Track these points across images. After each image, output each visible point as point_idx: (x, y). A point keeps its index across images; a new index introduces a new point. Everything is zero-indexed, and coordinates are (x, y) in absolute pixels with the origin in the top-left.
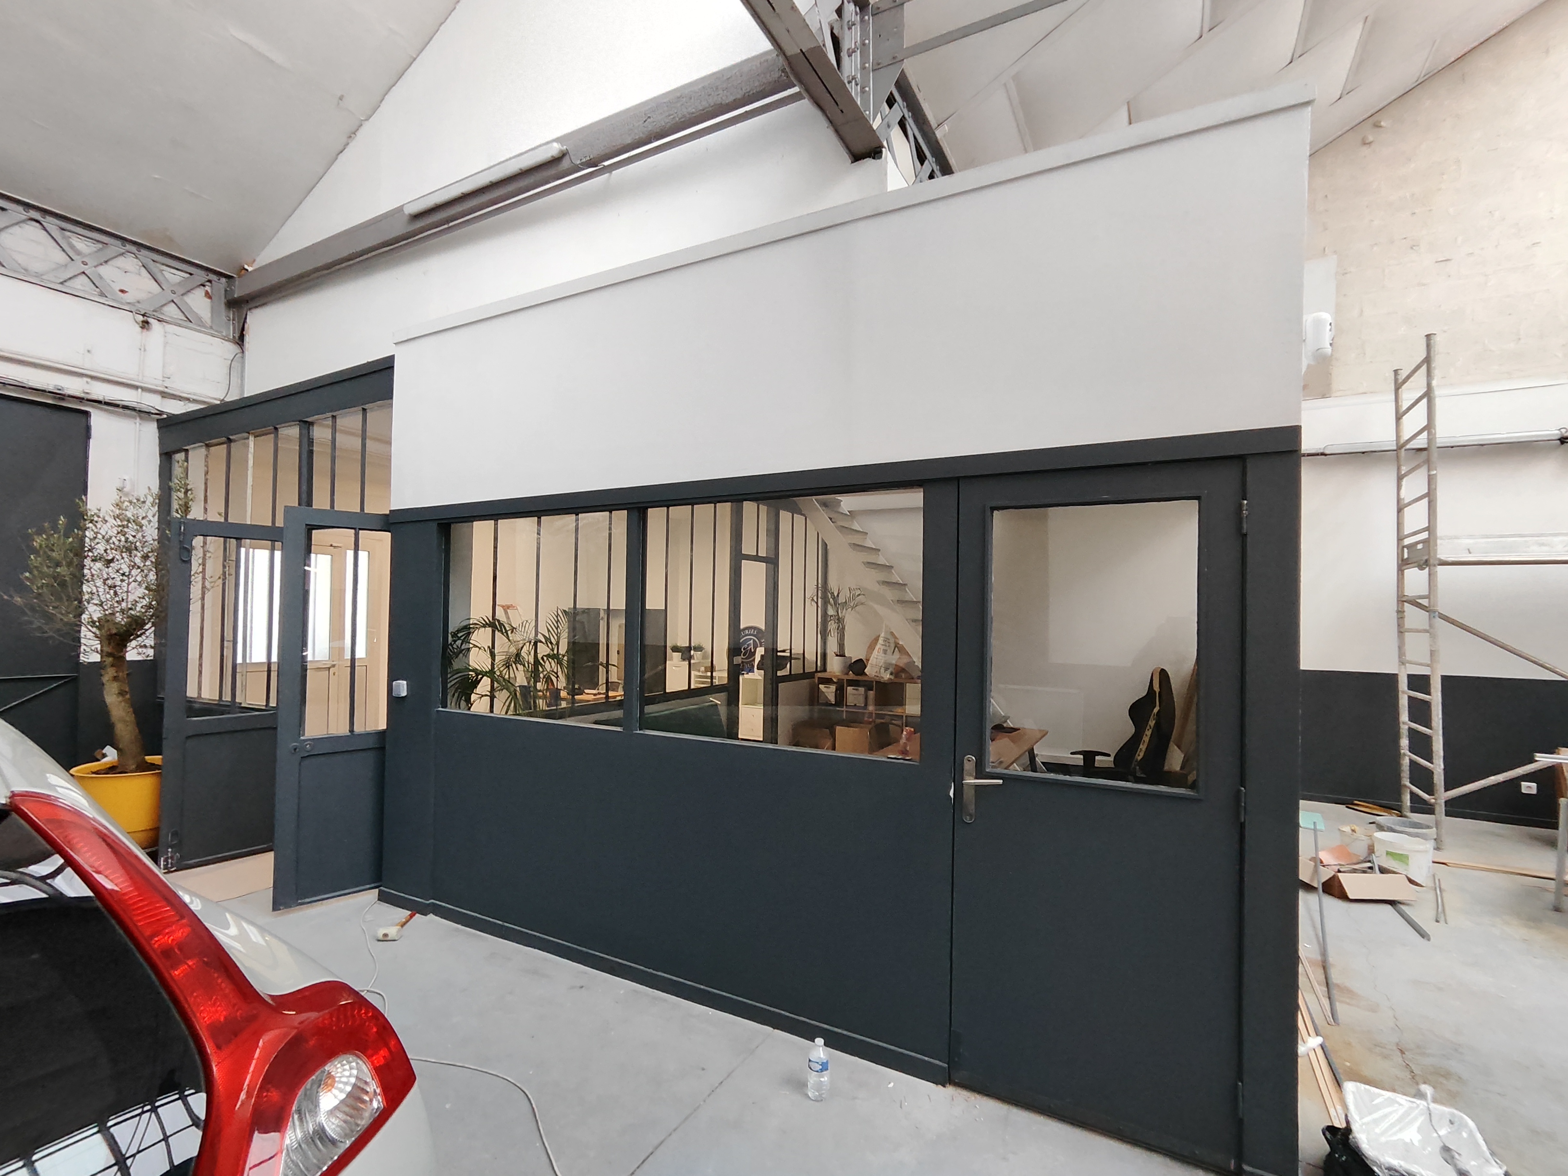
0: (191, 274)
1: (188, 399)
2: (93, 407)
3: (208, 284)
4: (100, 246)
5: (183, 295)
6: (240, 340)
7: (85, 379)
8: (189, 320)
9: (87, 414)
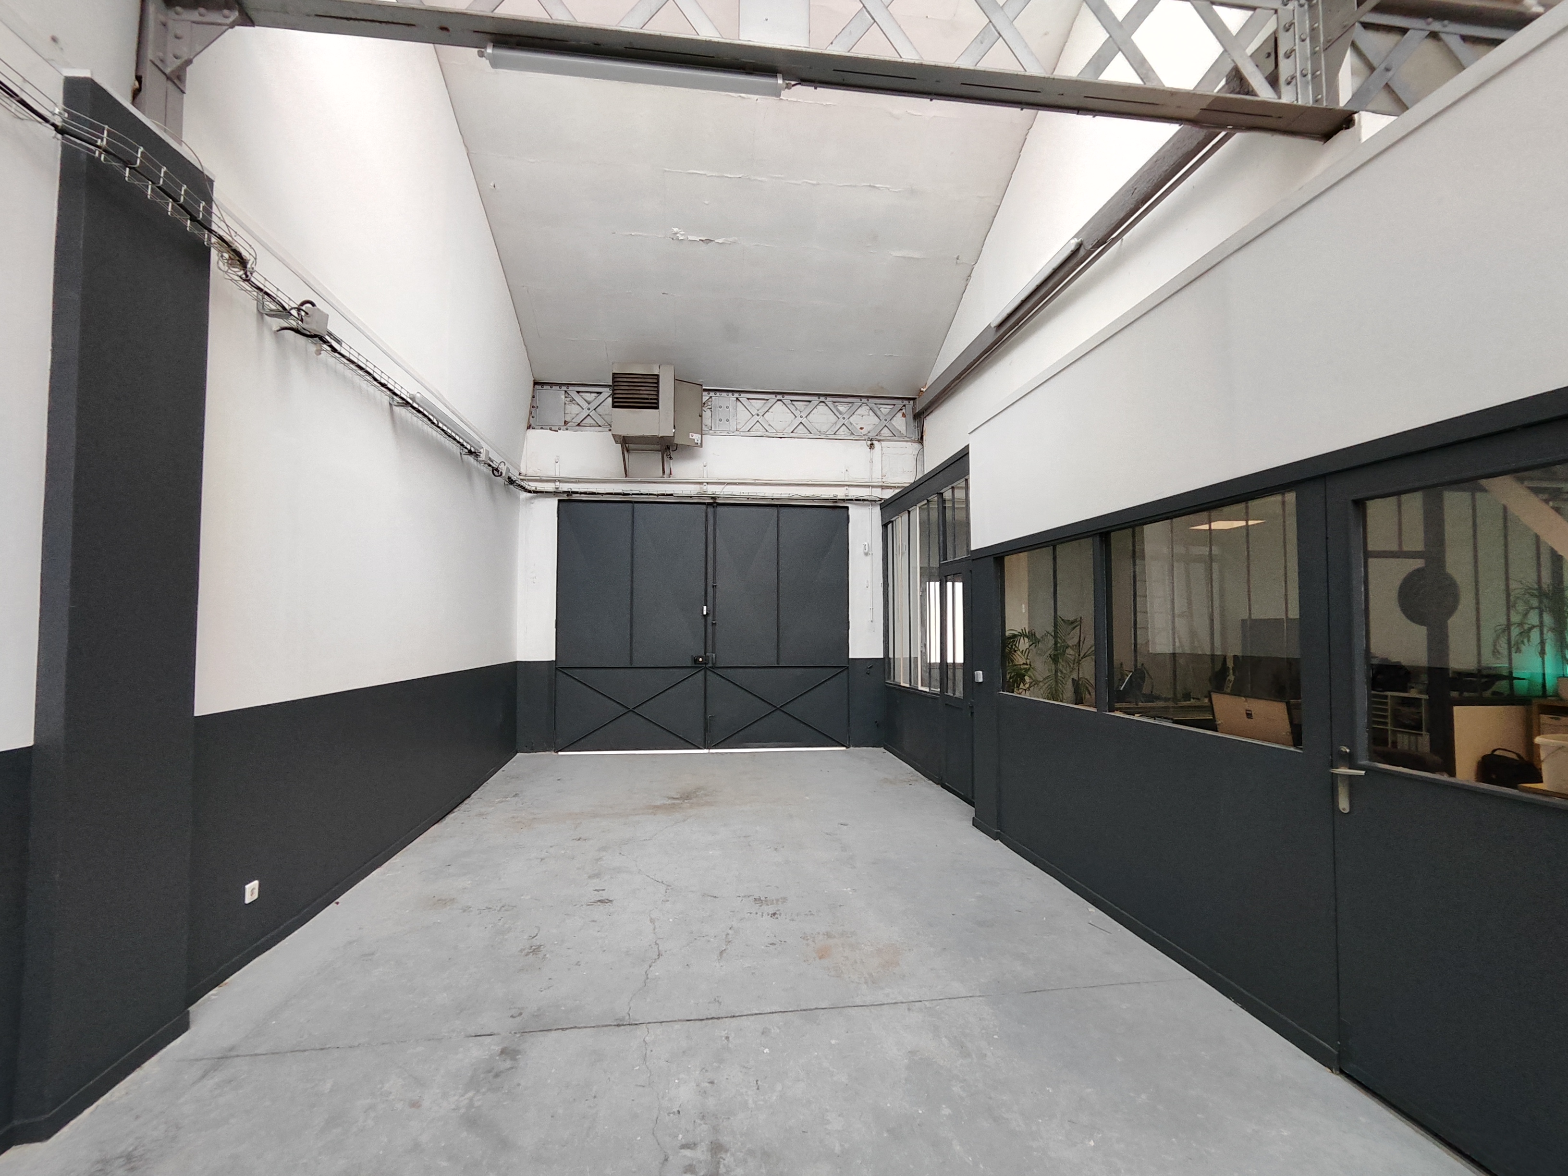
0: (894, 405)
1: (895, 487)
2: (849, 503)
3: (904, 408)
4: (851, 405)
5: (890, 420)
6: (921, 440)
7: (846, 487)
8: (895, 436)
9: (847, 508)
